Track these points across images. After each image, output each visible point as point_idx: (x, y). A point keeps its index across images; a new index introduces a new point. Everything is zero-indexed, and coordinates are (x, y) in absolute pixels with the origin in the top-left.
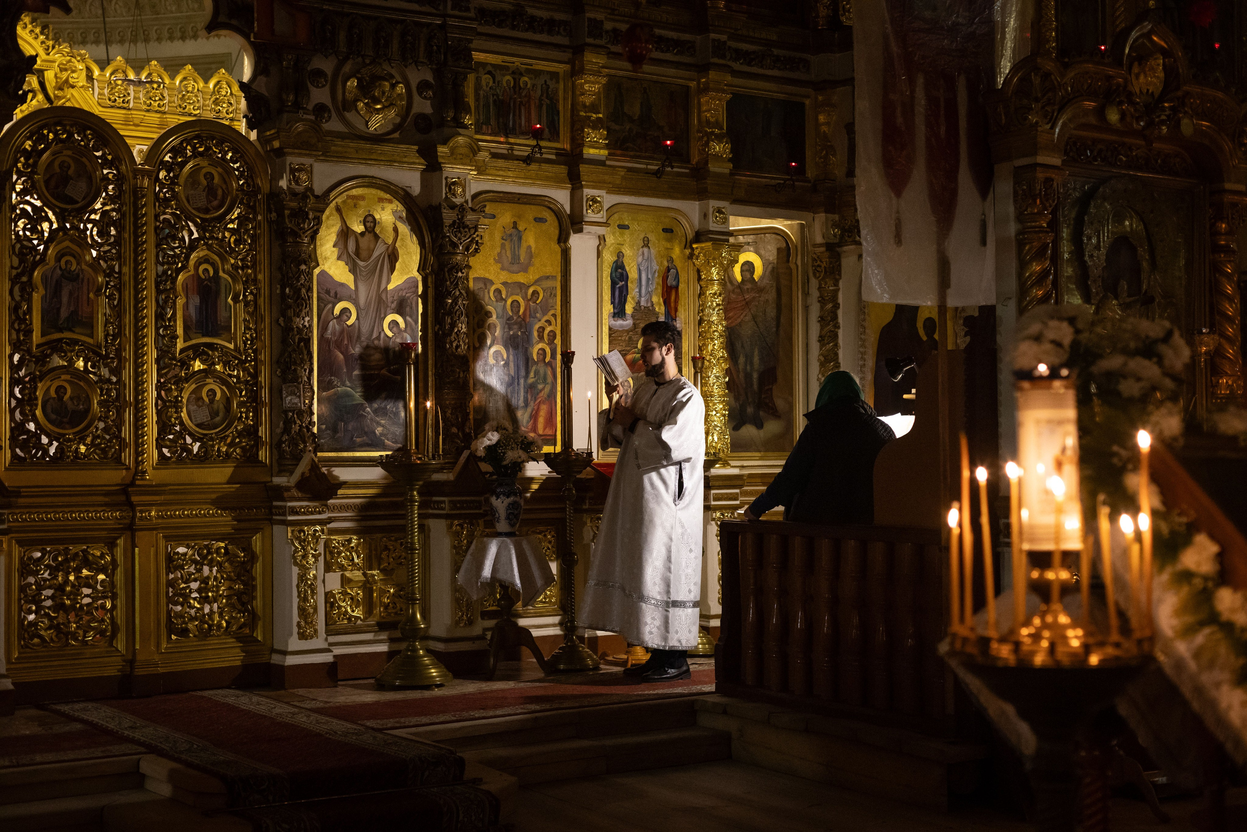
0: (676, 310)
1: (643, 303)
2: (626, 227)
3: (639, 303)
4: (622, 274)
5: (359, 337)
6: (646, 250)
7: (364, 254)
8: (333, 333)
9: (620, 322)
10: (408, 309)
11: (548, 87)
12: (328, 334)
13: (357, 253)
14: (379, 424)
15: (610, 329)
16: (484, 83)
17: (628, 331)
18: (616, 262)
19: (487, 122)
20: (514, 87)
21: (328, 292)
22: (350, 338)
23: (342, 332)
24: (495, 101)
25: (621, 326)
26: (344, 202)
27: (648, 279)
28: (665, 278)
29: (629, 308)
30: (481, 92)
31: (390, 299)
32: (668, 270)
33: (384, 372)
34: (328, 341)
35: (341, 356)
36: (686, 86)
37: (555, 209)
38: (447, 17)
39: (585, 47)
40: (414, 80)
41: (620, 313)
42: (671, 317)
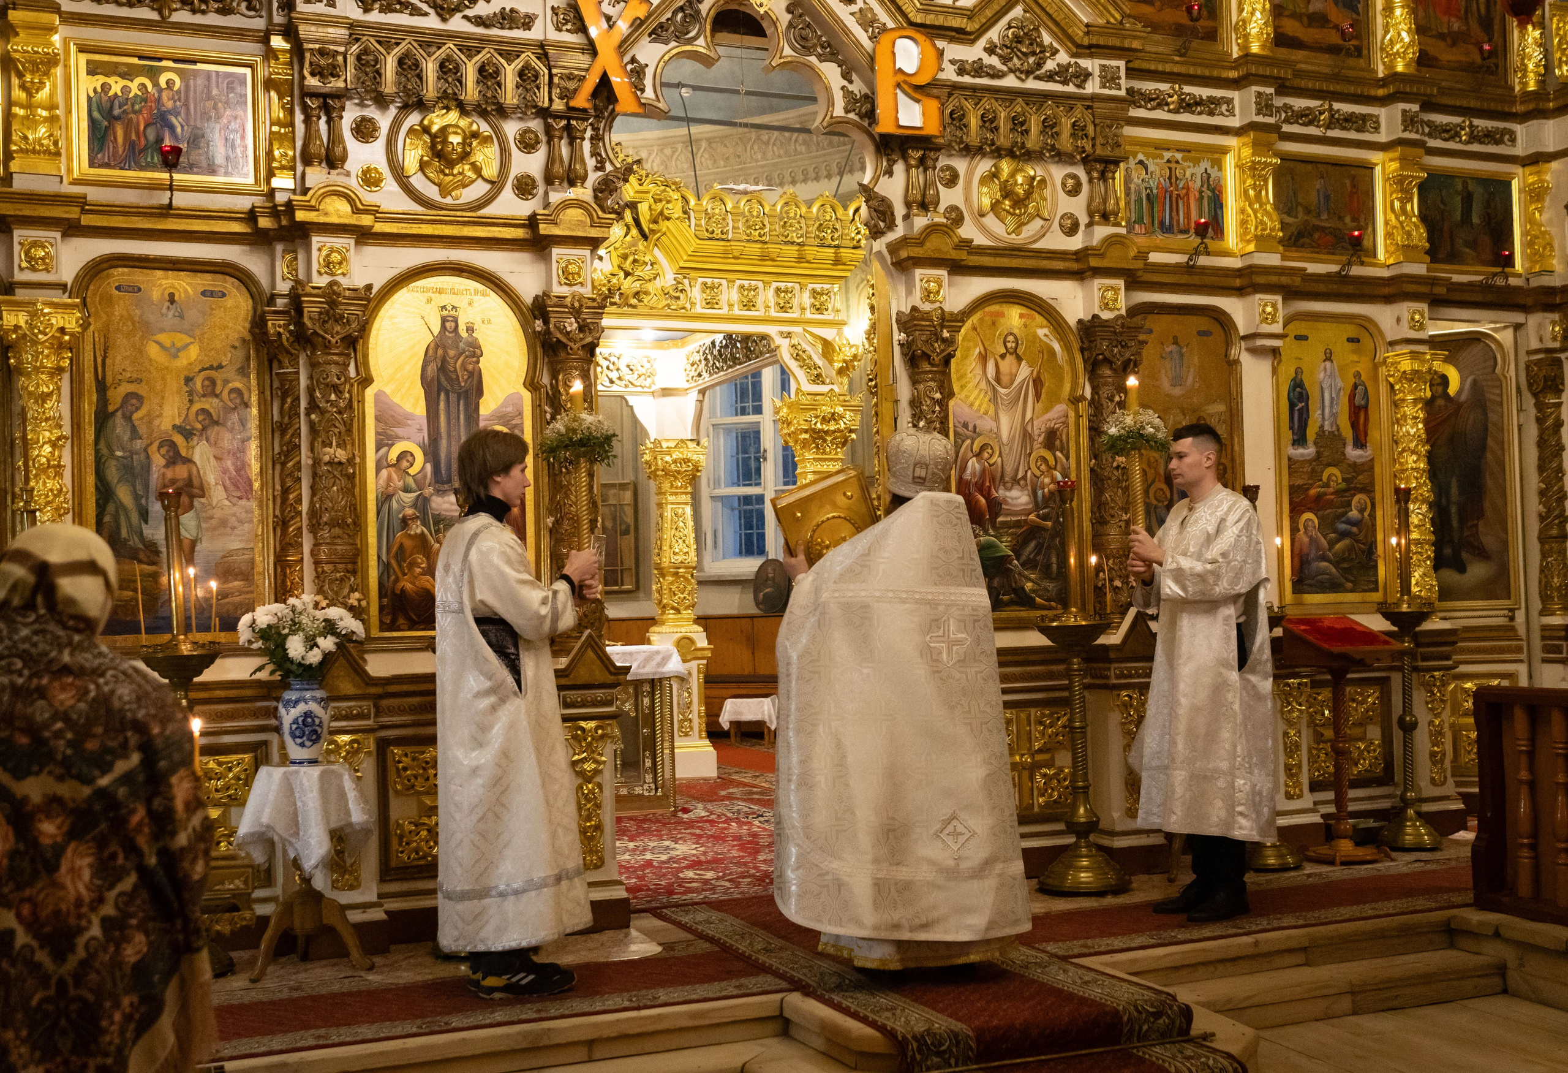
0: (1366, 435)
1: (1327, 427)
2: (1304, 338)
3: (1322, 427)
4: (1301, 394)
5: (1002, 476)
6: (1328, 364)
7: (1005, 379)
8: (973, 474)
9: (1301, 451)
10: (1058, 442)
11: (1209, 176)
12: (967, 475)
13: (998, 379)
14: (1029, 579)
15: (1290, 459)
16: (1134, 175)
17: (1310, 462)
18: (1294, 379)
19: (1140, 220)
20: (1170, 178)
21: (965, 425)
22: (993, 479)
23: (983, 471)
24: (1148, 196)
25: (1302, 455)
26: (981, 320)
27: (1332, 399)
28: (1352, 397)
29: (1311, 433)
30: (1133, 186)
31: (1036, 432)
32: (1355, 387)
33: (1032, 517)
34: (968, 483)
35: (983, 501)
36: (1370, 168)
37: (1222, 319)
38: (1094, 98)
39: (1252, 126)
40: (1057, 173)
41: (1300, 440)
42: (1360, 442)
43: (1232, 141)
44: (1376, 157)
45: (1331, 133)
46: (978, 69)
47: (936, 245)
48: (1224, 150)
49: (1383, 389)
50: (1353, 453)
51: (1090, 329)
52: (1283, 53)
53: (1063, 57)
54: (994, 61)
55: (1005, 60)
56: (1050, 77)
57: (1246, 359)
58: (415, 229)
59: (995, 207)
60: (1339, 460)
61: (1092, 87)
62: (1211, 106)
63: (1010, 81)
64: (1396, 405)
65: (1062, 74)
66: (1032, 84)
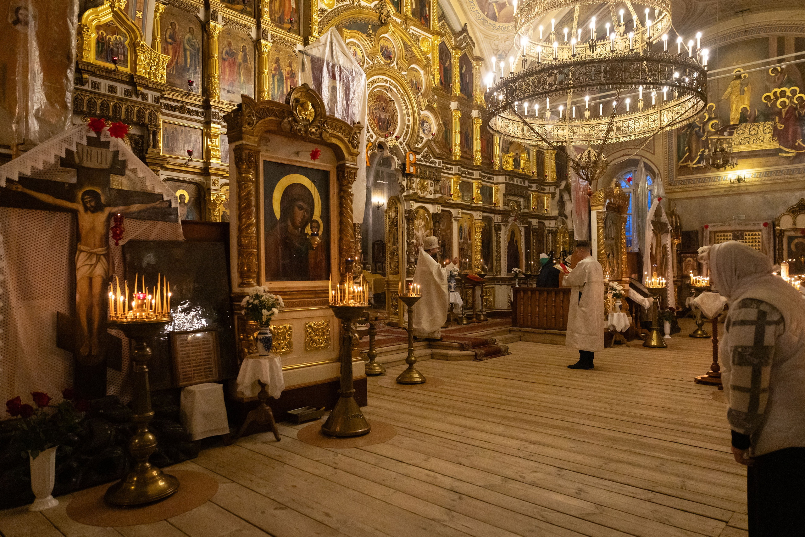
0: (471, 238)
1: (465, 236)
2: (462, 218)
4: (462, 229)
6: (465, 223)
7: (420, 224)
9: (461, 241)
17: (462, 243)
18: (461, 226)
26: (418, 212)
27: (466, 230)
28: (469, 230)
29: (463, 237)
32: (469, 228)
36: (472, 183)
37: (450, 213)
38: (437, 168)
39: (457, 174)
40: (430, 182)
41: (461, 239)
42: (470, 240)
43: (452, 176)
44: (473, 181)
45: (468, 176)
46: (420, 160)
47: (414, 197)
48: (451, 178)
49: (474, 229)
50: (469, 241)
51: (435, 216)
52: (463, 160)
53: (432, 159)
54: (422, 159)
55: (424, 159)
56: (430, 163)
57: (454, 221)
59: (420, 189)
60: (467, 243)
61: (437, 165)
62: (450, 169)
63: (424, 163)
64: (476, 232)
65: (432, 162)
66: (428, 164)
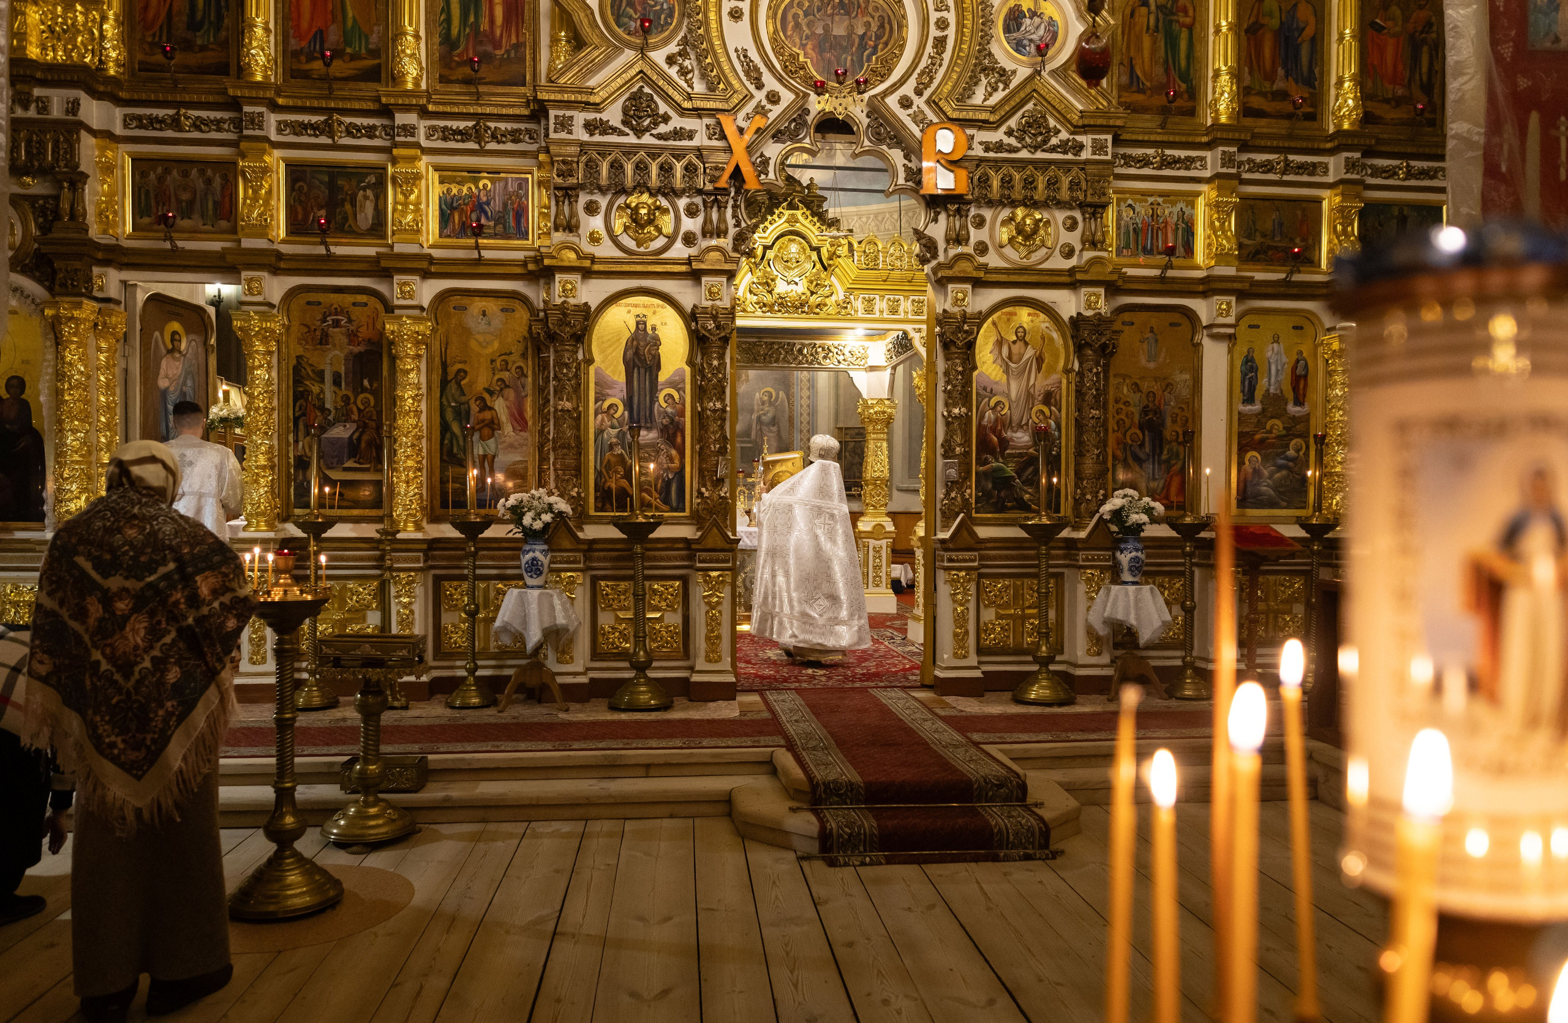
0: (1304, 396)
1: (1272, 390)
2: (1258, 327)
3: (1268, 390)
4: (1252, 367)
5: (1010, 423)
6: (1275, 345)
7: (1015, 358)
8: (989, 421)
9: (1249, 407)
10: (1053, 400)
11: (1184, 213)
12: (985, 422)
13: (1010, 357)
14: (1028, 493)
15: (1239, 413)
16: (1124, 214)
17: (1257, 415)
18: (1246, 357)
19: (1127, 246)
20: (1152, 216)
21: (985, 389)
22: (1004, 425)
23: (996, 420)
24: (1134, 229)
25: (1250, 410)
26: (999, 318)
27: (1277, 371)
28: (1294, 369)
29: (1259, 394)
30: (1123, 223)
31: (1037, 393)
32: (1298, 361)
33: (1031, 450)
34: (985, 427)
35: (995, 439)
36: (1318, 201)
37: (1190, 316)
38: (1087, 162)
39: (1219, 176)
40: (1060, 216)
41: (1249, 399)
42: (1299, 402)
43: (1204, 188)
44: (1326, 194)
45: (1285, 178)
46: (999, 147)
47: (965, 267)
48: (1198, 194)
49: (1321, 364)
50: (1292, 409)
51: (1077, 322)
52: (1248, 122)
53: (1064, 135)
54: (1013, 141)
55: (1020, 139)
56: (1053, 149)
57: (1207, 343)
58: (618, 268)
59: (1011, 240)
60: (1281, 414)
61: (1086, 155)
62: (1188, 162)
63: (1024, 154)
64: (1330, 374)
65: (1063, 147)
66: (1040, 155)
